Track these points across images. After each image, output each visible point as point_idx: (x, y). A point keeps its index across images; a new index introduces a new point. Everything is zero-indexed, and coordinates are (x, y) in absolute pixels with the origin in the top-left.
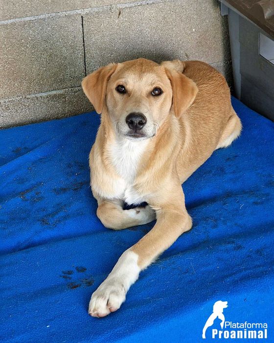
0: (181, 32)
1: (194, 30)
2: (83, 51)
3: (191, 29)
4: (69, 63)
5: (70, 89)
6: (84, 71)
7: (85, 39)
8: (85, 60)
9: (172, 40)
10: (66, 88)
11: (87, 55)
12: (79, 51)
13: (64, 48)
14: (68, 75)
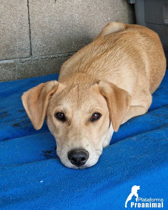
0: (100, 19)
1: (109, 19)
2: (28, 28)
3: (107, 18)
4: (18, 37)
5: (19, 59)
6: (30, 45)
7: (30, 18)
8: (30, 35)
9: (94, 25)
10: (16, 58)
11: (32, 32)
12: (25, 27)
13: (14, 24)
14: (17, 47)
